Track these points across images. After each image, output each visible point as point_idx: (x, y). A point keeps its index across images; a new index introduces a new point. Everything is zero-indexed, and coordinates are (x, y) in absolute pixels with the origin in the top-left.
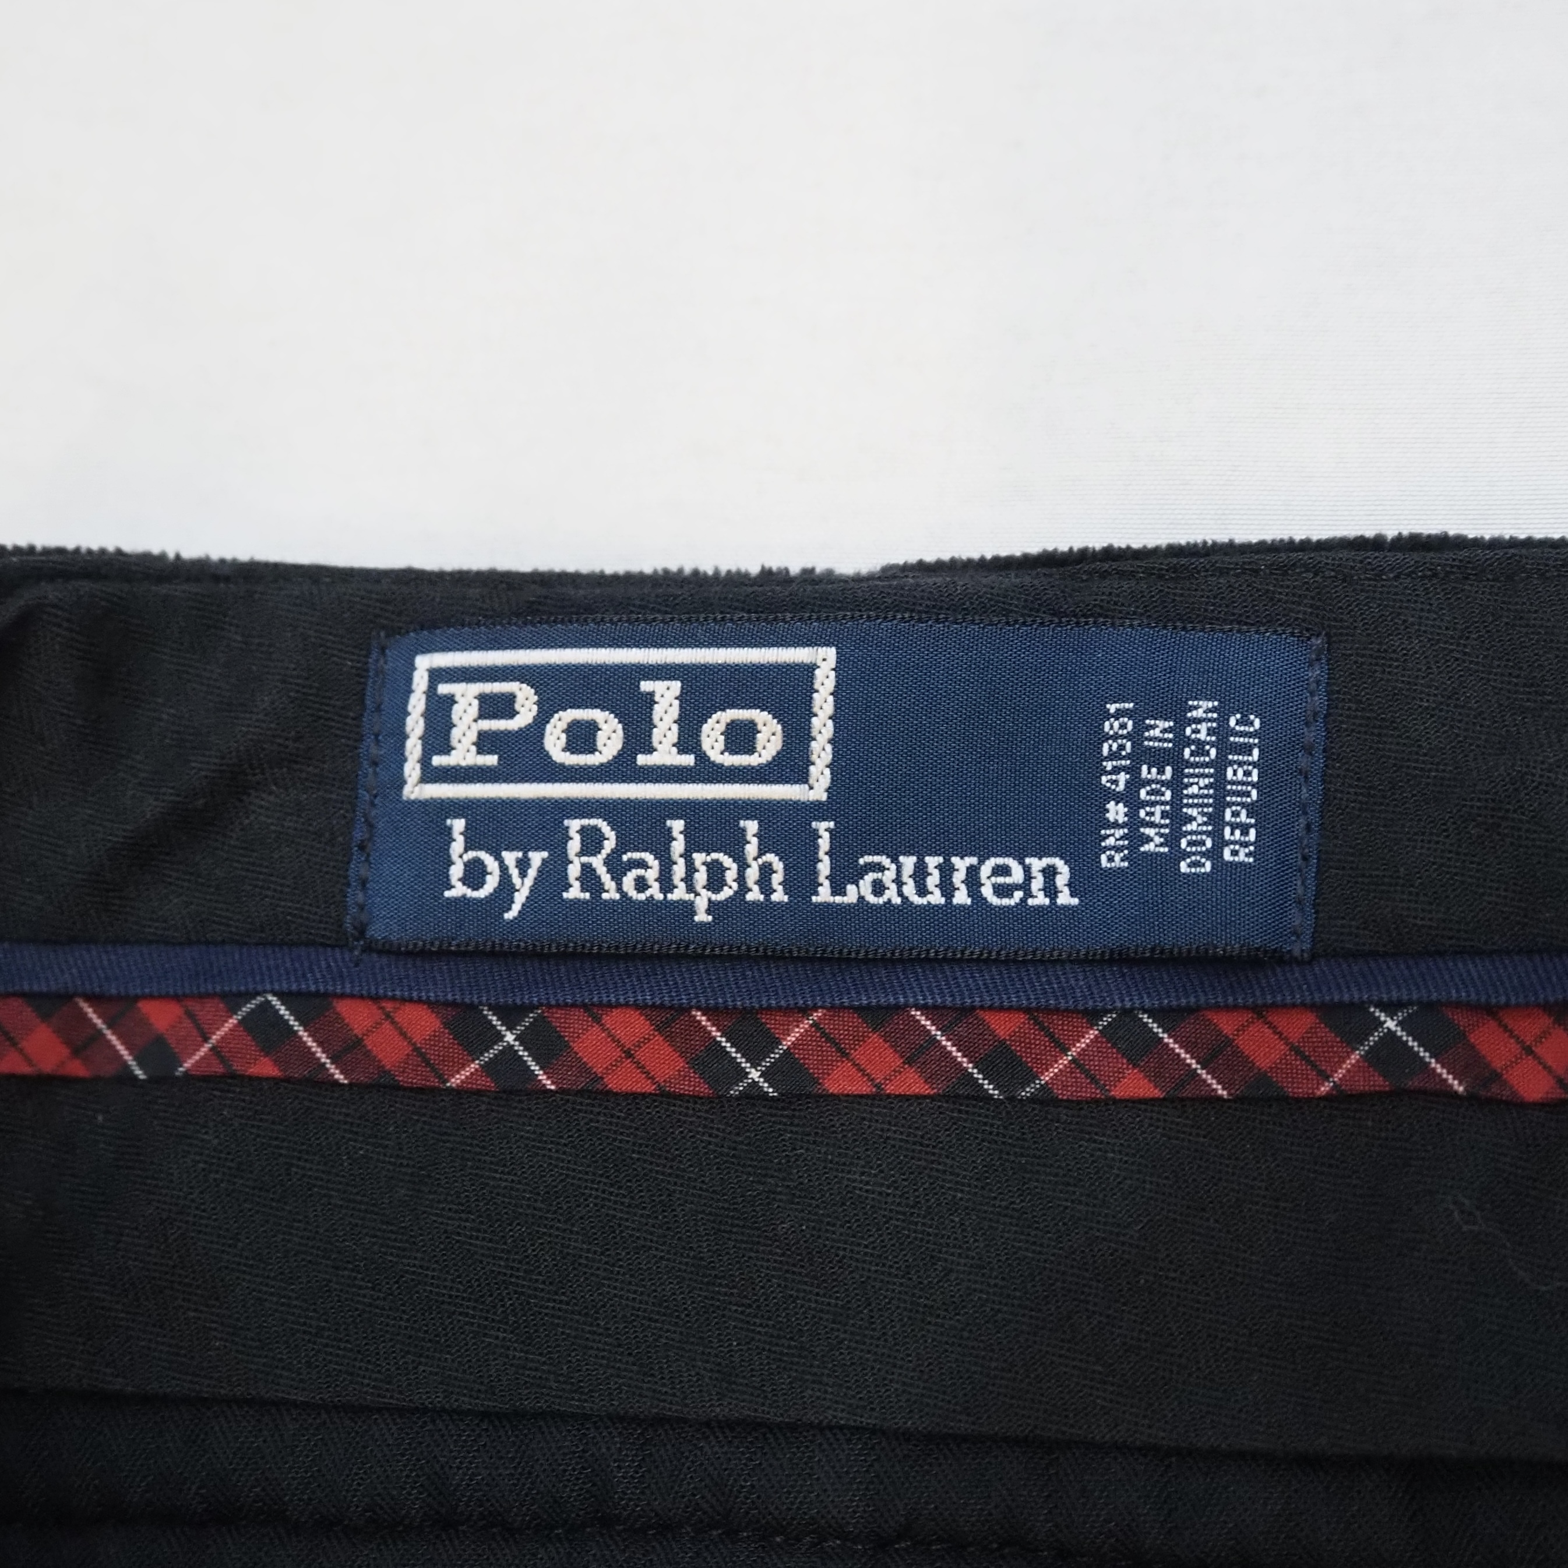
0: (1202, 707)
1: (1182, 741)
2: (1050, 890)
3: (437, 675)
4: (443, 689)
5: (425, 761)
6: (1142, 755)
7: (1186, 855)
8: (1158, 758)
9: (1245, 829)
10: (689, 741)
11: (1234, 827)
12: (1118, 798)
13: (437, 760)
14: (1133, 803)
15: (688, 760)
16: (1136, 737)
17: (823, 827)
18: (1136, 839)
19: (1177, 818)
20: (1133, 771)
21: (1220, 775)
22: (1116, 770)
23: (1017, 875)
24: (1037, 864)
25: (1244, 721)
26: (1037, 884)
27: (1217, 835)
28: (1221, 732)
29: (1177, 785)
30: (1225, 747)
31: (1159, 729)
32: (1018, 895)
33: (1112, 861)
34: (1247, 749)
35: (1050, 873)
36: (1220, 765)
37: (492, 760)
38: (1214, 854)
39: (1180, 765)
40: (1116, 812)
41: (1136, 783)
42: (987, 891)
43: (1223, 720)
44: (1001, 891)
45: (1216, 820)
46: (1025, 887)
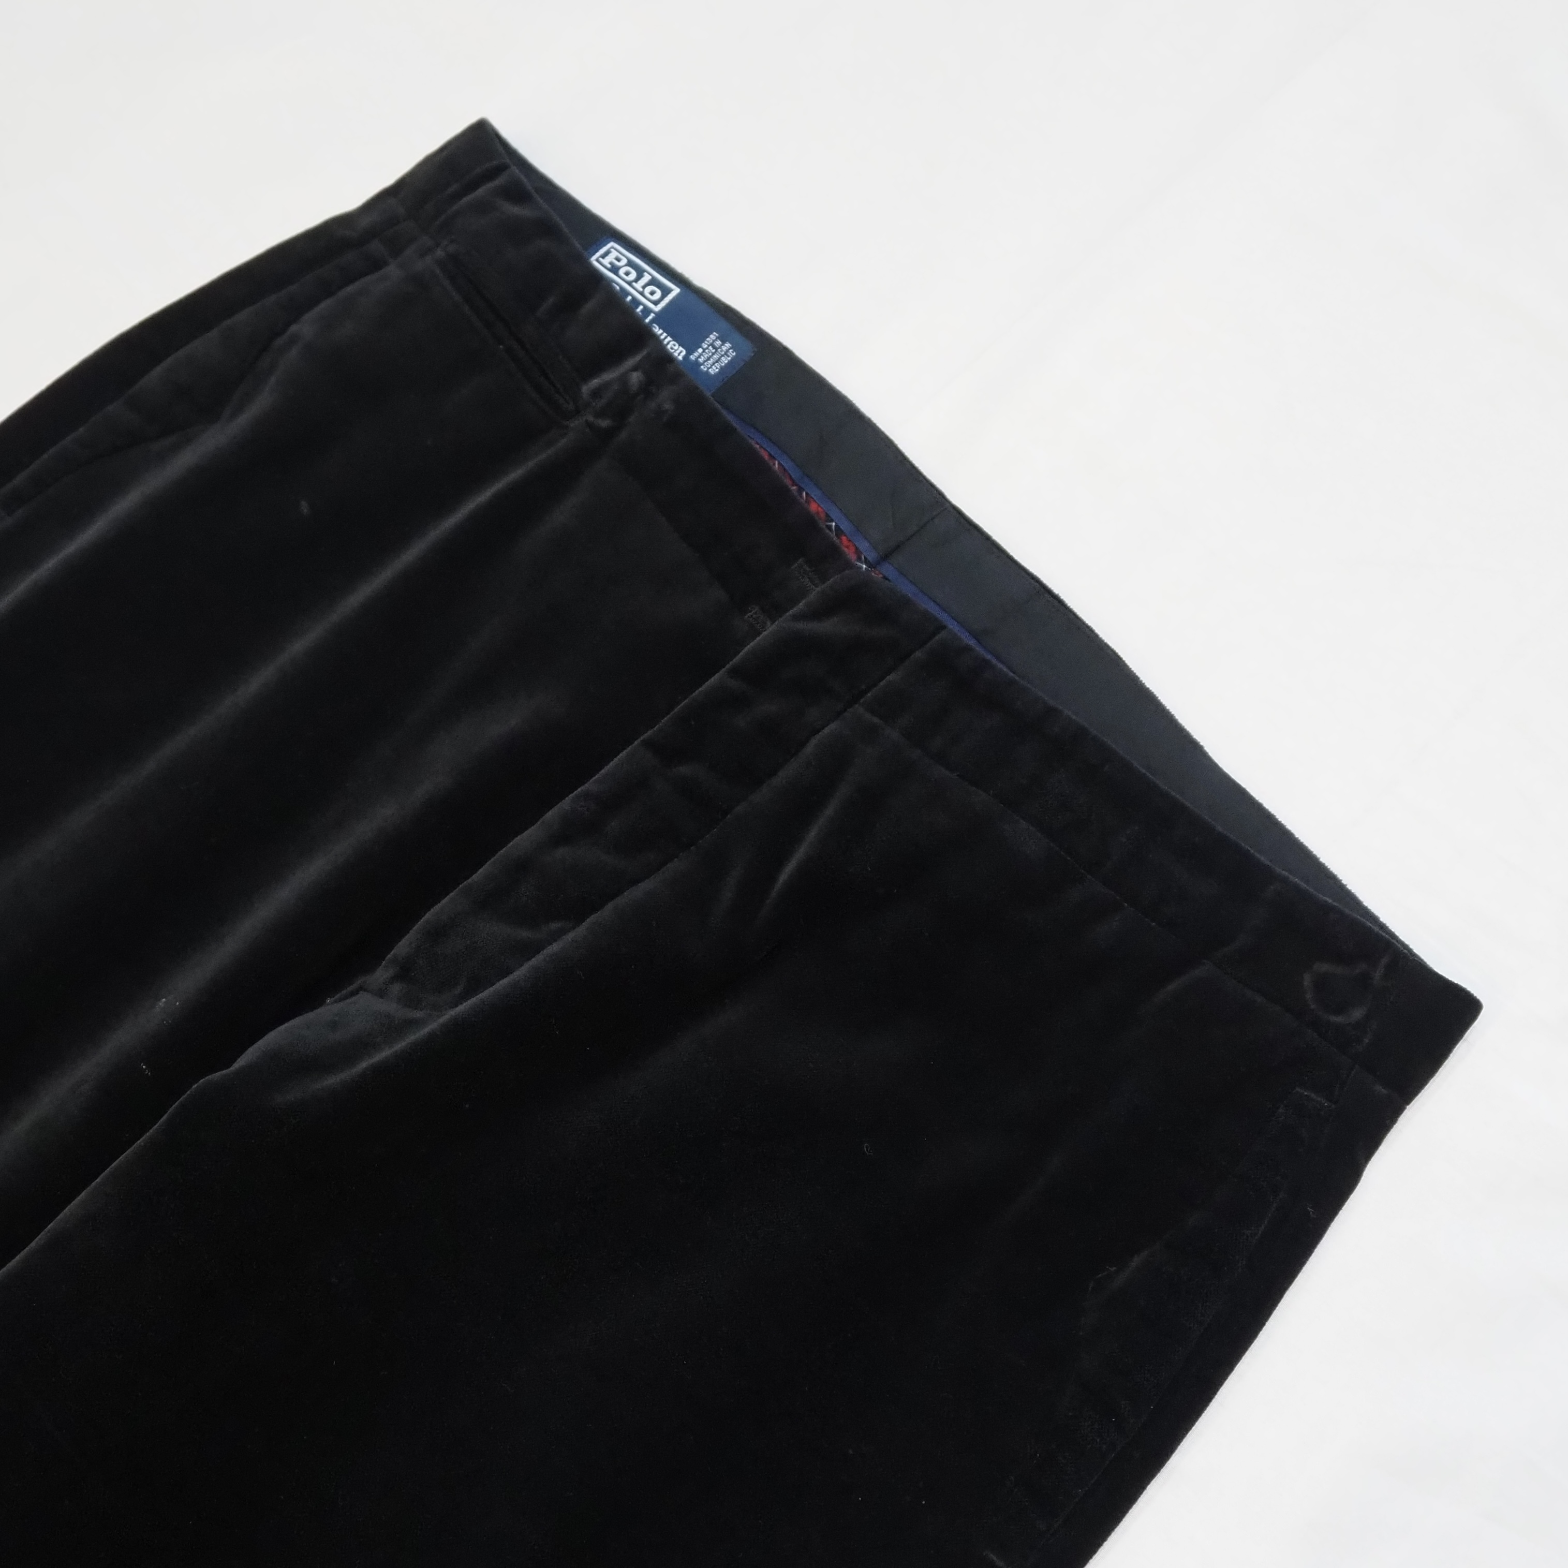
0: (728, 345)
1: (720, 347)
2: (679, 354)
3: (612, 247)
4: (612, 250)
5: (598, 258)
6: (712, 345)
7: (704, 365)
8: (714, 347)
9: (717, 368)
10: (644, 287)
11: (715, 366)
12: (703, 348)
13: (601, 259)
14: (704, 350)
15: (641, 290)
16: (714, 341)
17: (652, 315)
18: (699, 357)
19: (708, 359)
20: (709, 346)
21: (721, 357)
22: (706, 344)
23: (676, 348)
24: (681, 348)
25: (733, 352)
26: (678, 352)
27: (712, 366)
28: (727, 351)
29: (713, 354)
30: (726, 354)
31: (718, 343)
32: (673, 351)
33: (692, 357)
34: (728, 356)
35: (681, 352)
36: (723, 356)
37: (609, 266)
38: (709, 368)
39: (716, 351)
40: (700, 350)
41: (707, 348)
42: (669, 347)
43: (729, 349)
44: (672, 348)
45: (714, 364)
46: (676, 350)
